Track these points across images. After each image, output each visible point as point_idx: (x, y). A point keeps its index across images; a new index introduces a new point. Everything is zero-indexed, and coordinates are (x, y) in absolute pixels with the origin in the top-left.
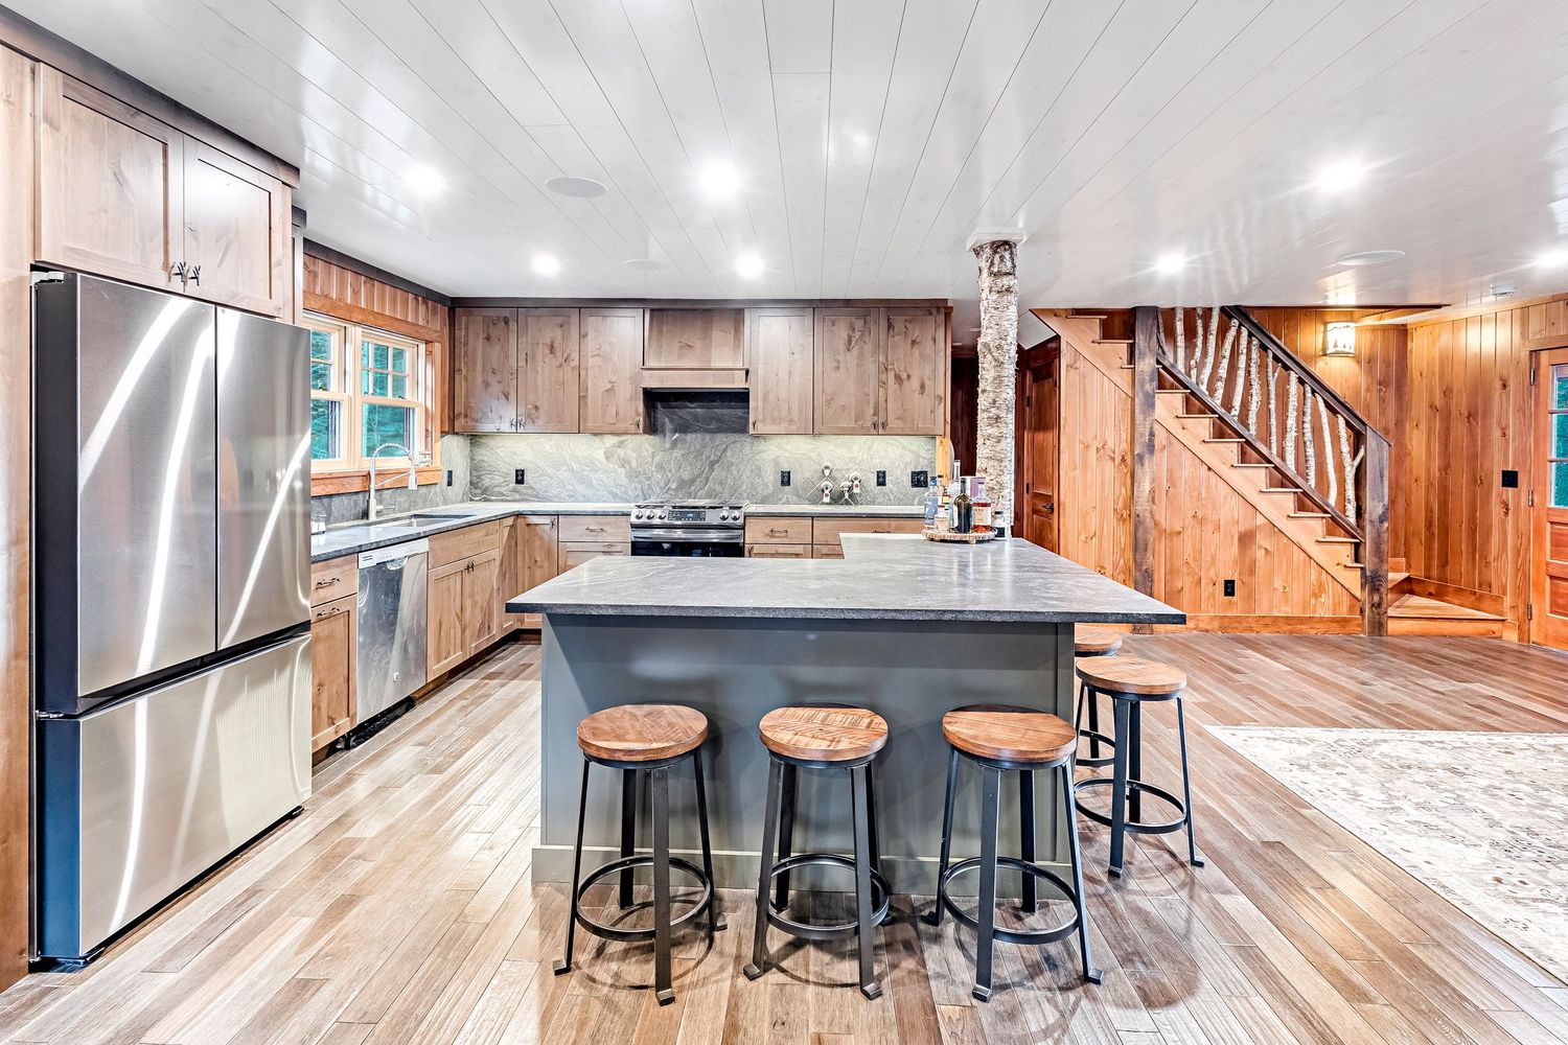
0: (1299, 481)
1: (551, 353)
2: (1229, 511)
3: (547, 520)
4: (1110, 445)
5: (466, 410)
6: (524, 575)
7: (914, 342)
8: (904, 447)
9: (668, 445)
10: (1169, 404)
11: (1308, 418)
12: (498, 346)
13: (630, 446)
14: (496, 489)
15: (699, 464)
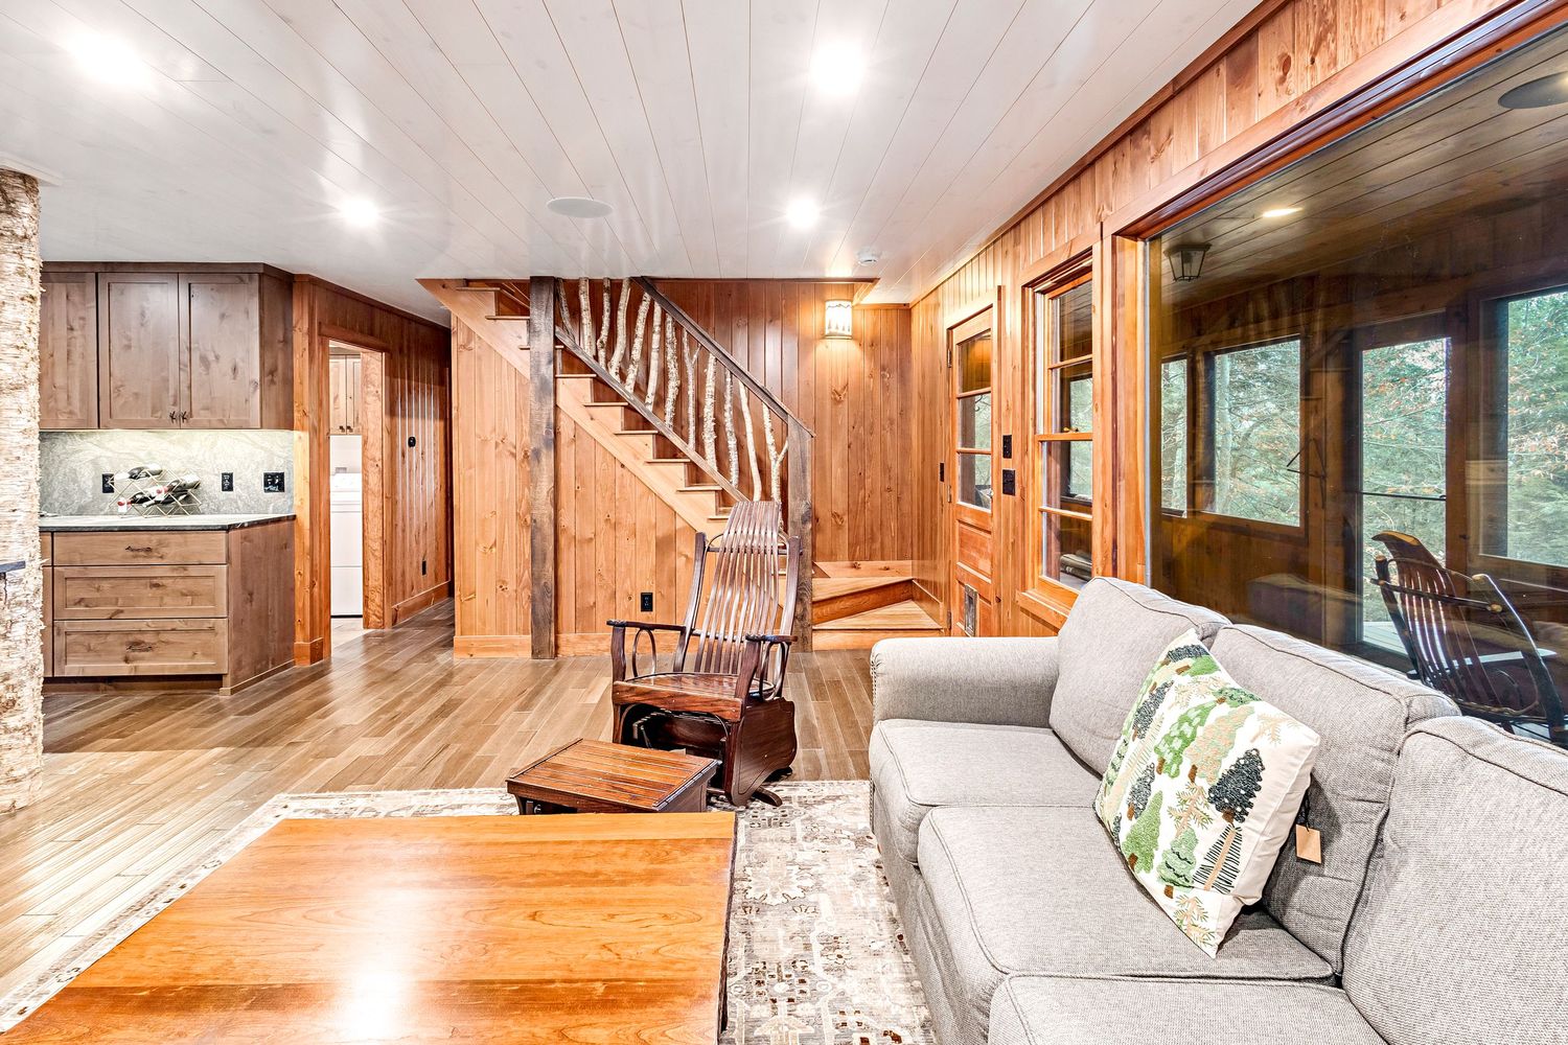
0: (718, 477)
4: (512, 438)
8: (253, 444)
10: (575, 391)
11: (728, 406)
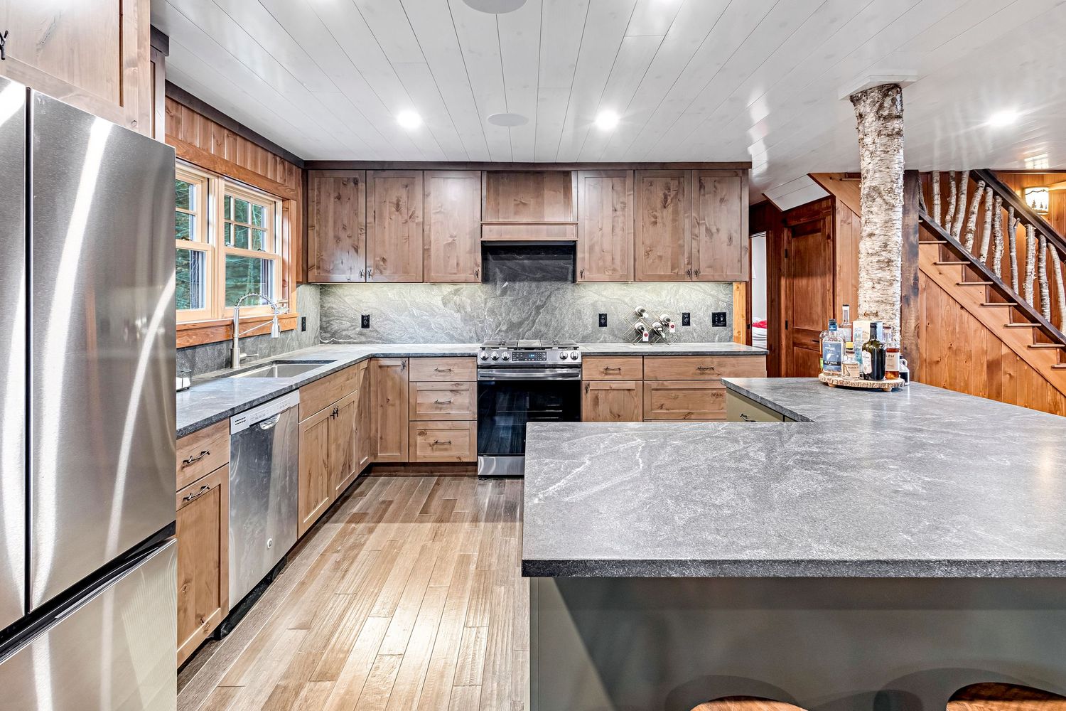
0: (1038, 316)
1: (397, 211)
2: (978, 342)
3: (399, 362)
5: (319, 262)
6: (377, 413)
7: (722, 200)
8: (705, 292)
9: (498, 292)
10: (930, 252)
11: (1043, 264)
12: (348, 204)
13: (465, 293)
14: (344, 333)
15: (526, 309)
